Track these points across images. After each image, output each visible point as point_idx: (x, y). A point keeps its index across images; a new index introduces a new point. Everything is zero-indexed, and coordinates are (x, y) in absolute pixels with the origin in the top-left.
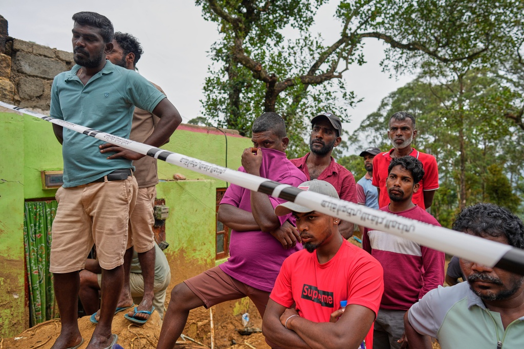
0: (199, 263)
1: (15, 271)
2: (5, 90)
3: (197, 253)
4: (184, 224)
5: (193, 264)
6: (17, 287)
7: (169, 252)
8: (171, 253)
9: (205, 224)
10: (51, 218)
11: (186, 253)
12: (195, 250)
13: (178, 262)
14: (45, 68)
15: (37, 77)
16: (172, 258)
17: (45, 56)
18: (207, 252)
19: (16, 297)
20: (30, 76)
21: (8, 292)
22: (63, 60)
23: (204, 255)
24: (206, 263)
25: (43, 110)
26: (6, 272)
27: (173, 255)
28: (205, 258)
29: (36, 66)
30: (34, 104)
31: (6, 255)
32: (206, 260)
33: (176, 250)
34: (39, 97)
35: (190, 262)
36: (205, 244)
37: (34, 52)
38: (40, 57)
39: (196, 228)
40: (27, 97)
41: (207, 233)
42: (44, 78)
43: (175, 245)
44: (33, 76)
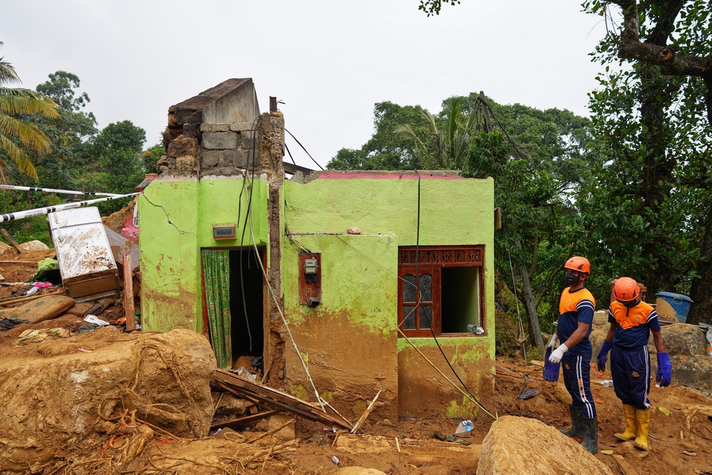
0: (371, 331)
1: (190, 301)
2: (187, 164)
3: (367, 318)
4: (348, 283)
5: (361, 331)
6: (192, 314)
7: (327, 311)
8: (330, 313)
9: (380, 286)
10: (223, 265)
11: (351, 316)
12: (364, 315)
13: (340, 324)
14: (220, 141)
15: (214, 149)
16: (332, 318)
17: (221, 131)
18: (383, 321)
19: (192, 321)
20: (210, 150)
21: (186, 316)
22: (234, 132)
23: (379, 323)
24: (382, 333)
25: (217, 176)
26: (185, 301)
27: (332, 315)
28: (381, 328)
29: (214, 141)
30: (211, 171)
31: (185, 288)
32: (381, 330)
33: (337, 310)
34: (216, 165)
35: (357, 328)
36: (379, 311)
37: (213, 130)
38: (217, 133)
39: (365, 290)
40: (207, 167)
41: (383, 298)
42: (220, 150)
43: (335, 305)
44: (212, 150)
